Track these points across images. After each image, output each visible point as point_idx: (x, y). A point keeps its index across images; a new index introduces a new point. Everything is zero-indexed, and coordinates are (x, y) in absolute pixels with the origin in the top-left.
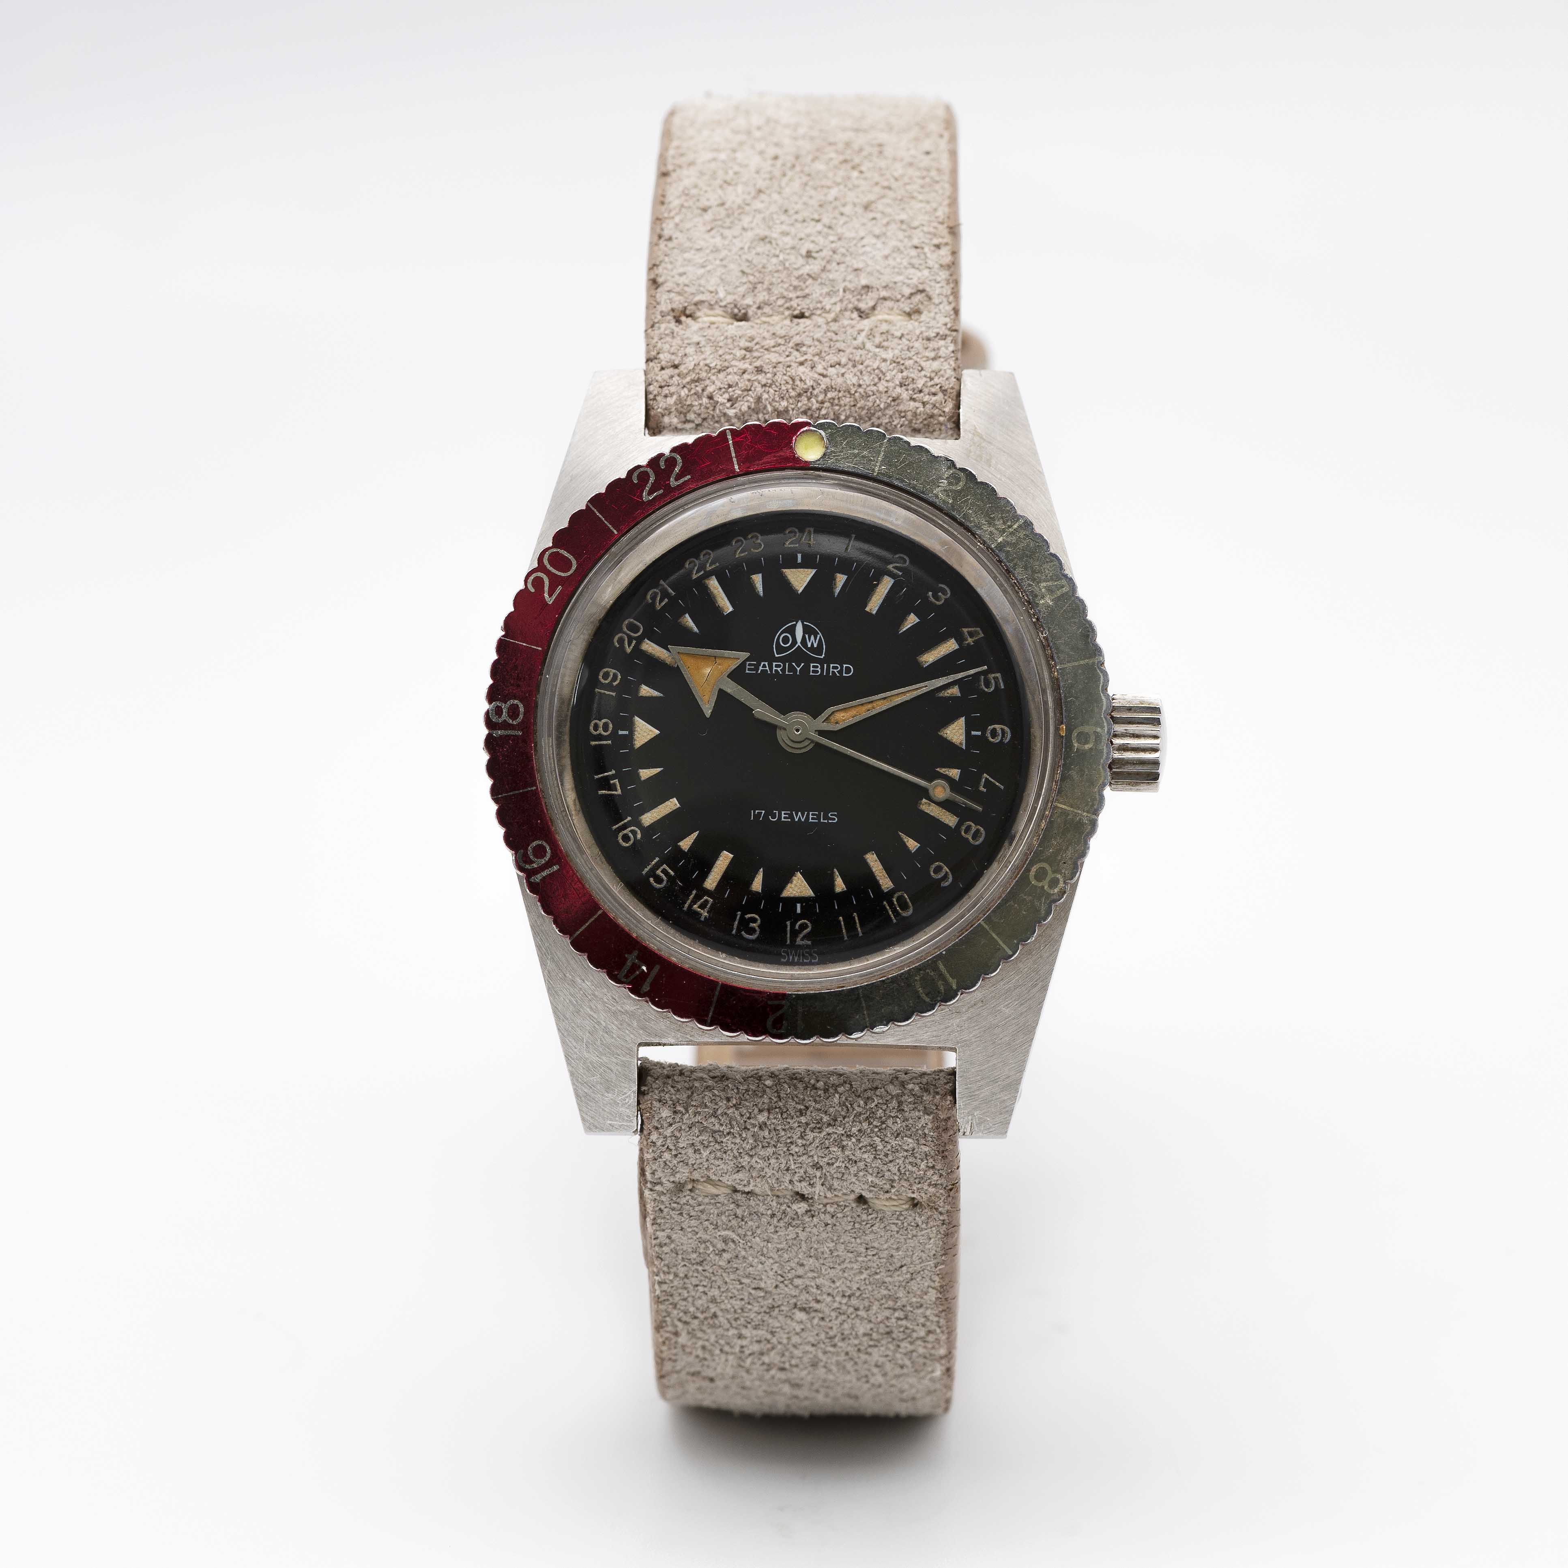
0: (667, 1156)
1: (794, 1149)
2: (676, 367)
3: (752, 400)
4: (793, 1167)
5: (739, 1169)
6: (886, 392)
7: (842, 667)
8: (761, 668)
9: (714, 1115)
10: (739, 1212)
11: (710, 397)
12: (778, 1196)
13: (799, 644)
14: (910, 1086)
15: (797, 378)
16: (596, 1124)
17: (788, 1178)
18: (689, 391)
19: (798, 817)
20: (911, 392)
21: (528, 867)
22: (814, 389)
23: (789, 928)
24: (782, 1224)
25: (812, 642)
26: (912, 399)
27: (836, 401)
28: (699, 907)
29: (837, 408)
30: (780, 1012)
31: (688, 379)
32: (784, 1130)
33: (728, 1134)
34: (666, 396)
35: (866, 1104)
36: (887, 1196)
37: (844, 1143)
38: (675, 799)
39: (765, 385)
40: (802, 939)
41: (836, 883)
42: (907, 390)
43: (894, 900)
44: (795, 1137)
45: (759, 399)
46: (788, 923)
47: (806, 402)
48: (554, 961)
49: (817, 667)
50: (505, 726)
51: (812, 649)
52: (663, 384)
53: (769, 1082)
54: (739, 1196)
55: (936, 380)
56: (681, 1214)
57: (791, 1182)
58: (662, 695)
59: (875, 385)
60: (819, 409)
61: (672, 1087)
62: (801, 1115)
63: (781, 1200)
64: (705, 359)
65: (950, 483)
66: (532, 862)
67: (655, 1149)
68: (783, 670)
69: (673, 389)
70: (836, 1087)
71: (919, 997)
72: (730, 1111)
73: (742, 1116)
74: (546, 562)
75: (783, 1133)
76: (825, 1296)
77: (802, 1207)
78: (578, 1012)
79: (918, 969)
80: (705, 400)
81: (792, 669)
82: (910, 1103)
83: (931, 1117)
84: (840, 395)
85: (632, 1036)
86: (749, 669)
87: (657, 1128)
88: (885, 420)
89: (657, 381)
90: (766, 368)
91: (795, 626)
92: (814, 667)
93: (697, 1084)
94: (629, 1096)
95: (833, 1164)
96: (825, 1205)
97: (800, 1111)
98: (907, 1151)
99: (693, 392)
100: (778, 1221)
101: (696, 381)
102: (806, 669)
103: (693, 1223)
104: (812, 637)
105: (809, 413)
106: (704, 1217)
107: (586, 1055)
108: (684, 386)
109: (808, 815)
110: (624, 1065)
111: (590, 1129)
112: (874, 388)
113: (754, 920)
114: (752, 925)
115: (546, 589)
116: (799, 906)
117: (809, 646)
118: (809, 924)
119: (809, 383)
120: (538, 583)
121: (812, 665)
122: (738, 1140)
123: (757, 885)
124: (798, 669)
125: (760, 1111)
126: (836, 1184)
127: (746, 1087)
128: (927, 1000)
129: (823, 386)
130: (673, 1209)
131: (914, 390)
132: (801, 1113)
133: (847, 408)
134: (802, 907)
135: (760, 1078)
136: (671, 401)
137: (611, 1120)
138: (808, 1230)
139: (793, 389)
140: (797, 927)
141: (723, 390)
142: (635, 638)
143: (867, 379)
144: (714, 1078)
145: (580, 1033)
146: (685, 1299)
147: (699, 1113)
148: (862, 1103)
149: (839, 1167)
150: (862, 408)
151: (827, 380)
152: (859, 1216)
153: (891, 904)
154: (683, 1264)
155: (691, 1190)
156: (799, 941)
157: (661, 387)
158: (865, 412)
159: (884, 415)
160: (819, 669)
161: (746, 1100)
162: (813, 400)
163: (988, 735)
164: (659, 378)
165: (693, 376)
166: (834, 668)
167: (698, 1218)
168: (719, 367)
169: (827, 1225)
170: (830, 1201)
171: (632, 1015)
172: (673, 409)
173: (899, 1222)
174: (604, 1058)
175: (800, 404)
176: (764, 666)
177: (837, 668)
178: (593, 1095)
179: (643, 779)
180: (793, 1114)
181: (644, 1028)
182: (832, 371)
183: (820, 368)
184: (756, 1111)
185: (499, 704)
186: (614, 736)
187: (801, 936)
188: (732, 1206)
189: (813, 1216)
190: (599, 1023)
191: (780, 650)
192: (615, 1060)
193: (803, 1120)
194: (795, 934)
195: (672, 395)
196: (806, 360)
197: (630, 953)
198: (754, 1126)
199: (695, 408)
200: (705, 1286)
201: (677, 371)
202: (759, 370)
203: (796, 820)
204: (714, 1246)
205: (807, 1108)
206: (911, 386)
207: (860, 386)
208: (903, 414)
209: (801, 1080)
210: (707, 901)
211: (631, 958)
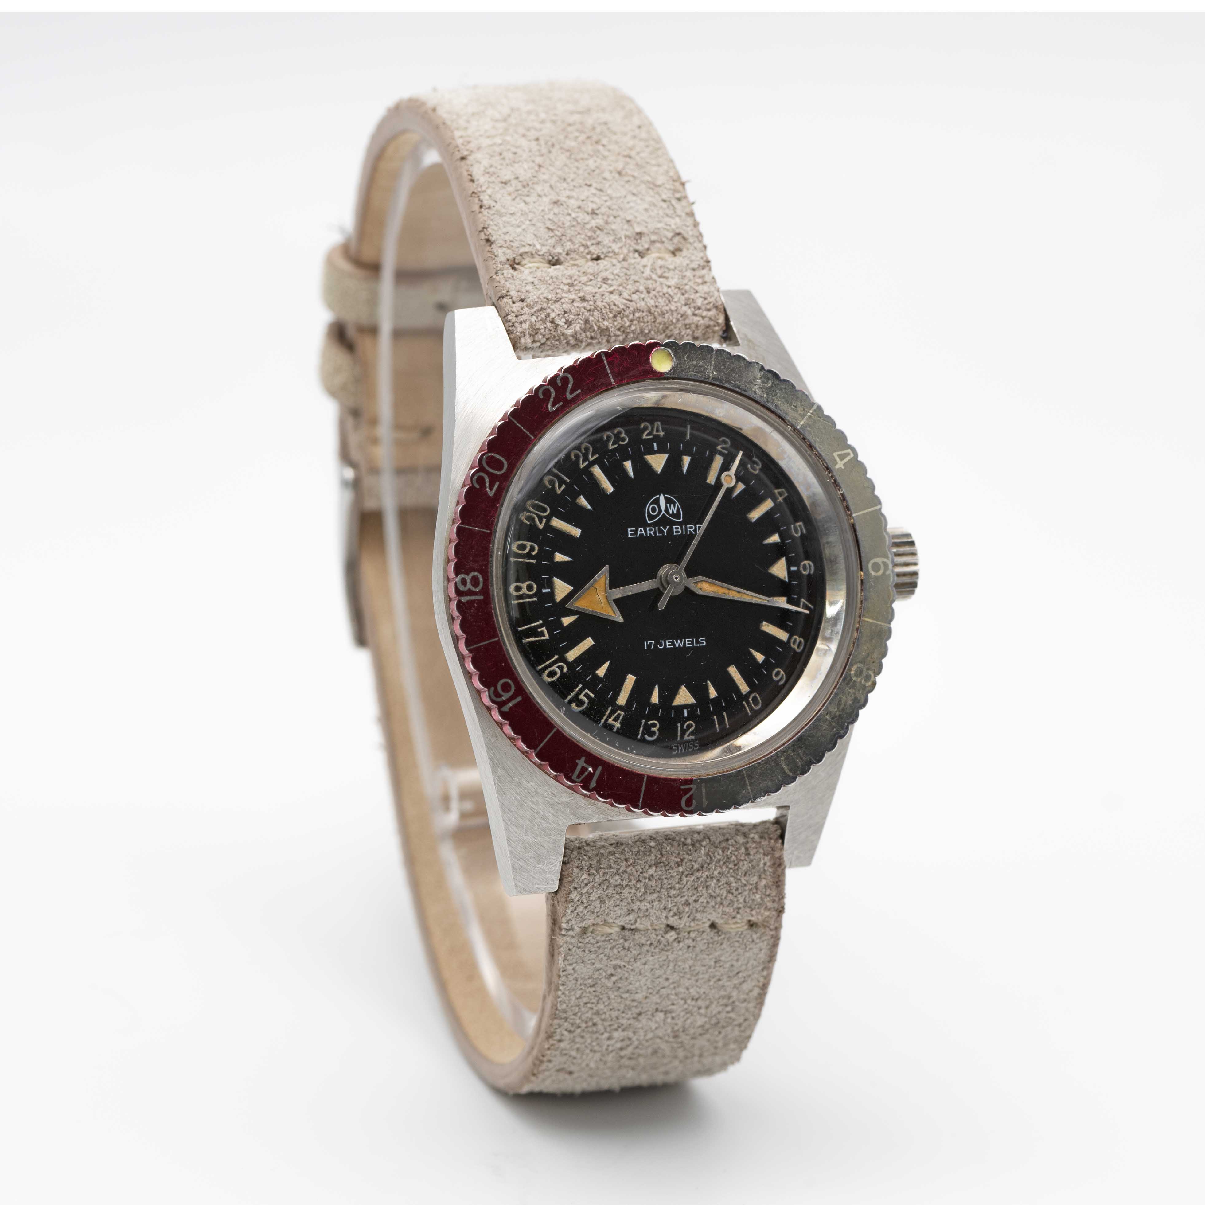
0: (581, 908)
1: (673, 892)
2: (522, 300)
3: (582, 322)
4: (670, 906)
5: (630, 912)
6: (676, 310)
7: (696, 527)
8: (639, 533)
9: (617, 873)
10: (627, 945)
11: (552, 322)
12: (655, 930)
13: (663, 512)
14: (752, 836)
15: (612, 303)
16: (526, 888)
17: (664, 915)
18: (537, 318)
19: (679, 643)
20: (693, 309)
21: (499, 700)
22: (624, 311)
23: (679, 729)
24: (657, 950)
25: (673, 509)
26: (694, 315)
27: (641, 319)
28: (613, 720)
29: (642, 324)
30: (690, 793)
31: (535, 309)
32: (666, 878)
33: (626, 886)
34: (521, 323)
35: (723, 852)
36: (734, 920)
37: (708, 883)
38: (590, 638)
39: (590, 310)
40: (689, 736)
41: (710, 691)
42: (690, 308)
43: (750, 699)
44: (674, 883)
45: (587, 321)
46: (679, 725)
47: (620, 321)
48: (504, 769)
49: (678, 528)
50: (470, 593)
51: (673, 515)
52: (518, 314)
53: (653, 844)
54: (627, 933)
55: (709, 300)
56: (584, 951)
57: (666, 917)
58: (571, 559)
59: (667, 305)
60: (630, 326)
61: (585, 855)
62: (679, 866)
63: (658, 933)
64: (542, 294)
65: (763, 382)
66: (501, 696)
67: (573, 904)
68: (655, 533)
69: (525, 317)
70: (699, 842)
71: (785, 772)
72: (629, 870)
73: (637, 871)
74: (485, 465)
75: (666, 881)
76: (680, 1000)
77: (672, 935)
78: (522, 805)
79: (783, 752)
80: (549, 324)
81: (661, 531)
82: (753, 848)
83: (769, 857)
84: (644, 314)
85: (564, 820)
86: (631, 534)
87: (575, 888)
88: (676, 332)
89: (513, 312)
90: (588, 297)
91: (658, 498)
92: (676, 528)
93: (602, 851)
94: (556, 865)
95: (698, 900)
96: (689, 933)
97: (677, 863)
98: (751, 885)
99: (540, 318)
100: (655, 948)
101: (540, 310)
102: (670, 531)
103: (593, 956)
104: (672, 506)
105: (622, 329)
106: (600, 951)
107: (524, 837)
108: (533, 315)
109: (685, 641)
110: (555, 842)
111: (521, 892)
112: (667, 308)
113: (654, 725)
114: (653, 729)
115: (487, 484)
116: (685, 711)
117: (671, 513)
118: (694, 724)
119: (622, 307)
120: (481, 480)
121: (674, 527)
122: (633, 891)
123: (655, 698)
124: (665, 531)
125: (650, 866)
126: (698, 916)
127: (637, 849)
128: (791, 774)
129: (631, 309)
130: (579, 948)
131: (694, 308)
132: (679, 865)
133: (649, 324)
134: (688, 712)
135: (644, 841)
136: (526, 326)
137: (538, 884)
138: (675, 952)
139: (611, 312)
140: (685, 727)
141: (561, 316)
142: (545, 517)
143: (661, 301)
144: (611, 845)
145: (521, 821)
146: (575, 1014)
147: (607, 873)
148: (720, 852)
149: (702, 902)
150: (660, 324)
151: (633, 303)
152: (712, 938)
153: (748, 703)
154: (580, 987)
155: (591, 932)
156: (686, 738)
157: (516, 316)
158: (661, 327)
159: (675, 328)
160: (679, 530)
161: (638, 859)
162: (625, 319)
163: (801, 569)
164: (514, 309)
165: (538, 307)
166: (690, 528)
167: (596, 952)
168: (554, 299)
169: (689, 947)
170: (692, 929)
171: (566, 805)
172: (527, 333)
173: (741, 940)
174: (539, 839)
175: (616, 323)
176: (641, 531)
177: (692, 528)
178: (526, 867)
179: (565, 625)
180: (673, 866)
181: (575, 814)
182: (635, 297)
183: (625, 295)
184: (647, 867)
185: (463, 576)
186: (538, 593)
187: (688, 733)
188: (622, 941)
189: (679, 942)
190: (538, 813)
191: (651, 517)
192: (548, 840)
193: (681, 869)
194: (683, 732)
195: (525, 321)
196: (614, 290)
197: (579, 759)
198: (645, 878)
199: (542, 331)
200: (592, 1003)
201: (525, 304)
202: (583, 299)
203: (677, 646)
204: (605, 972)
205: (682, 860)
206: (692, 305)
207: (656, 306)
208: (688, 326)
209: (673, 840)
210: (619, 715)
211: (581, 762)
